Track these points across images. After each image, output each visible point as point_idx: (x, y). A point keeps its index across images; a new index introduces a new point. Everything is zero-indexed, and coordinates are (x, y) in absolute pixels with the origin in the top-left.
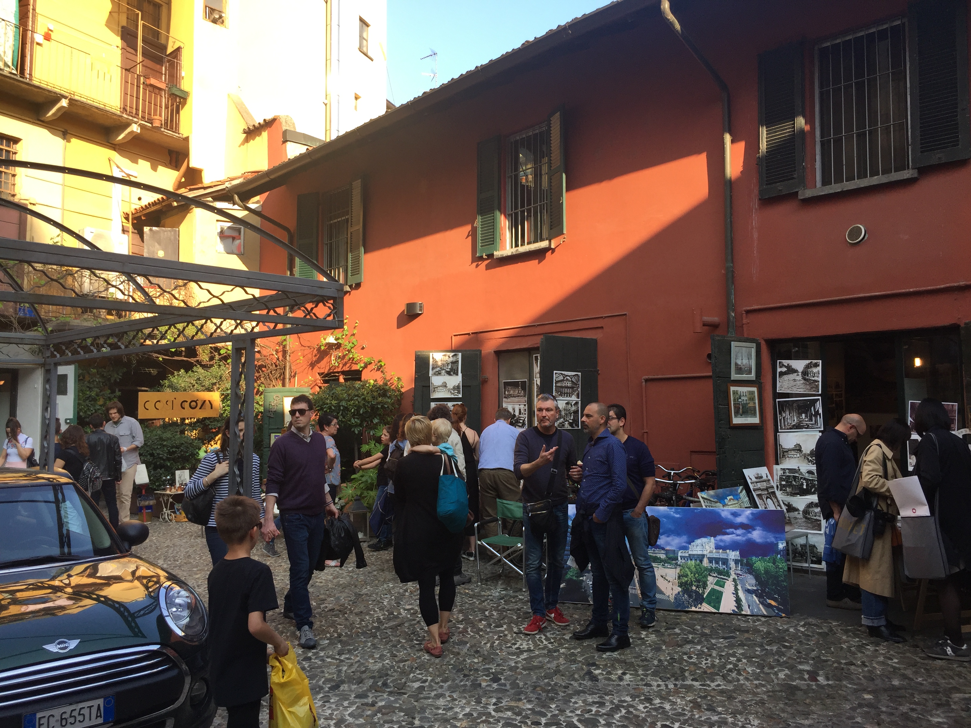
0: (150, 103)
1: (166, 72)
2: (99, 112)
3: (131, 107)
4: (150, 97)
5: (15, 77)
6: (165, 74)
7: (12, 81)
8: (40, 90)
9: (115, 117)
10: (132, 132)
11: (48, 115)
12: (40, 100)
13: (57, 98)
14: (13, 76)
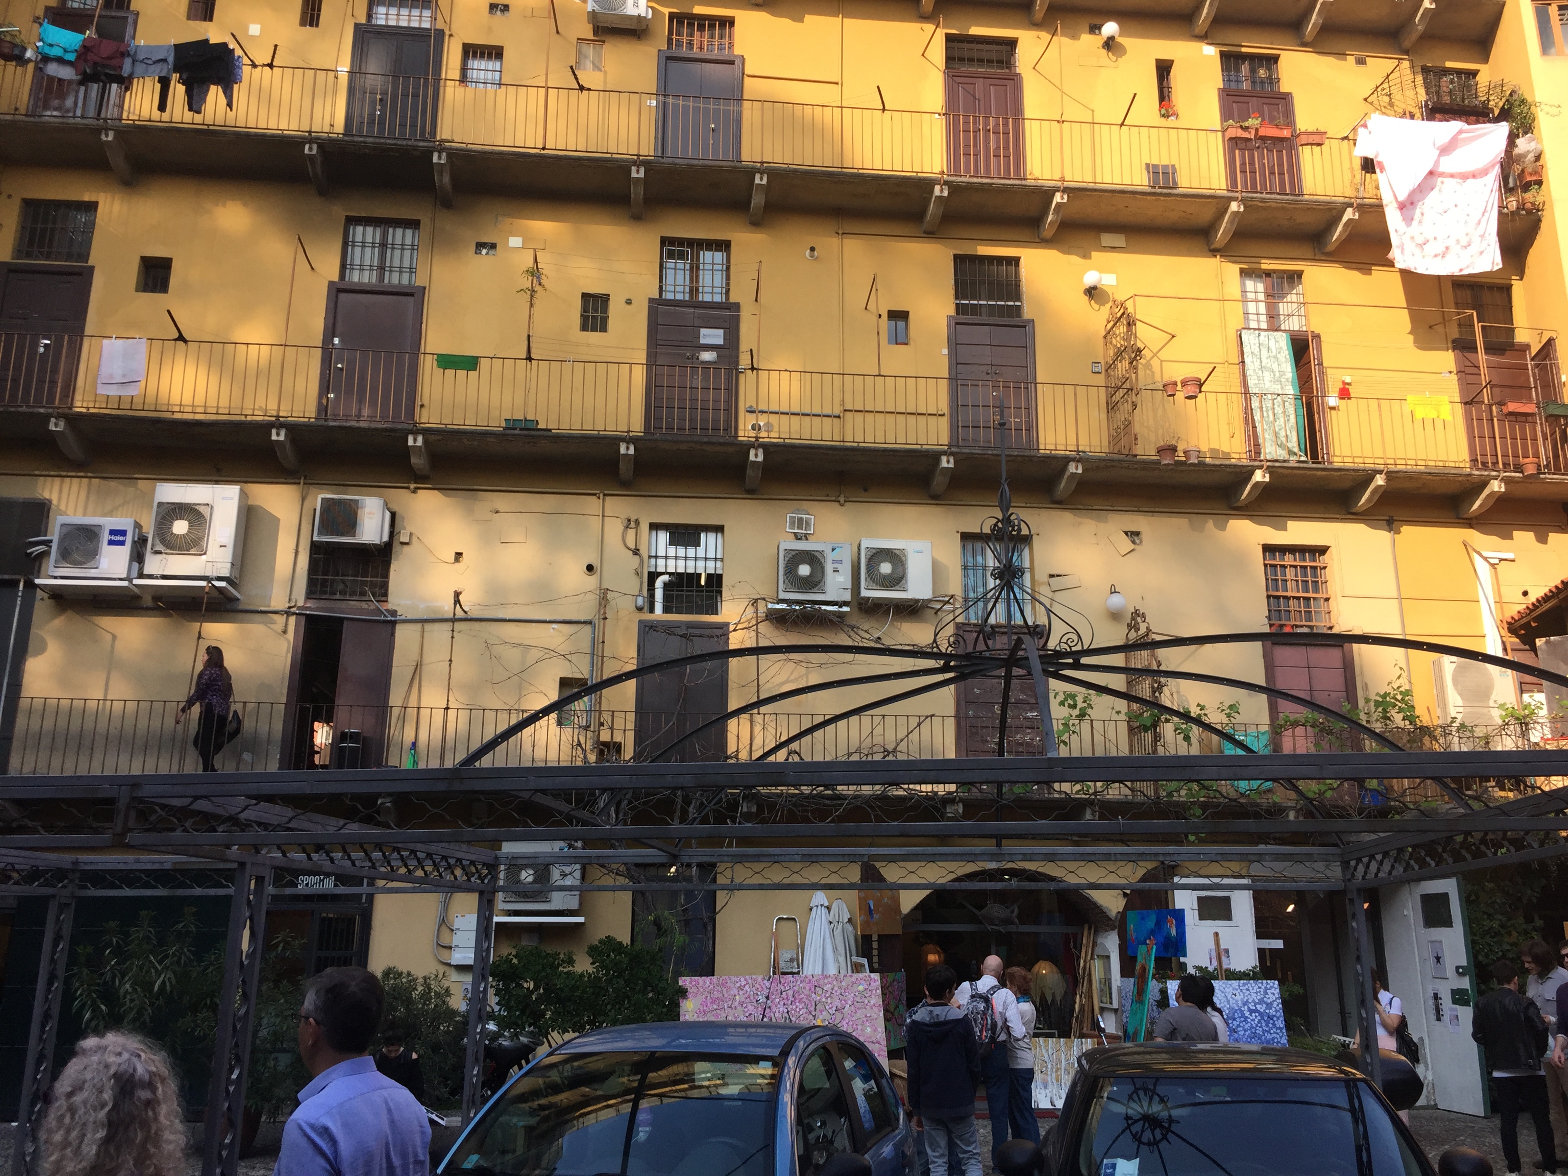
0: (1514, 438)
1: (1535, 383)
2: (1434, 478)
3: (1484, 455)
4: (1513, 430)
5: (1305, 465)
6: (1536, 387)
7: (1302, 472)
8: (1343, 473)
9: (1460, 479)
10: (1493, 493)
11: (1360, 503)
12: (1347, 485)
13: (1368, 476)
14: (1302, 465)
